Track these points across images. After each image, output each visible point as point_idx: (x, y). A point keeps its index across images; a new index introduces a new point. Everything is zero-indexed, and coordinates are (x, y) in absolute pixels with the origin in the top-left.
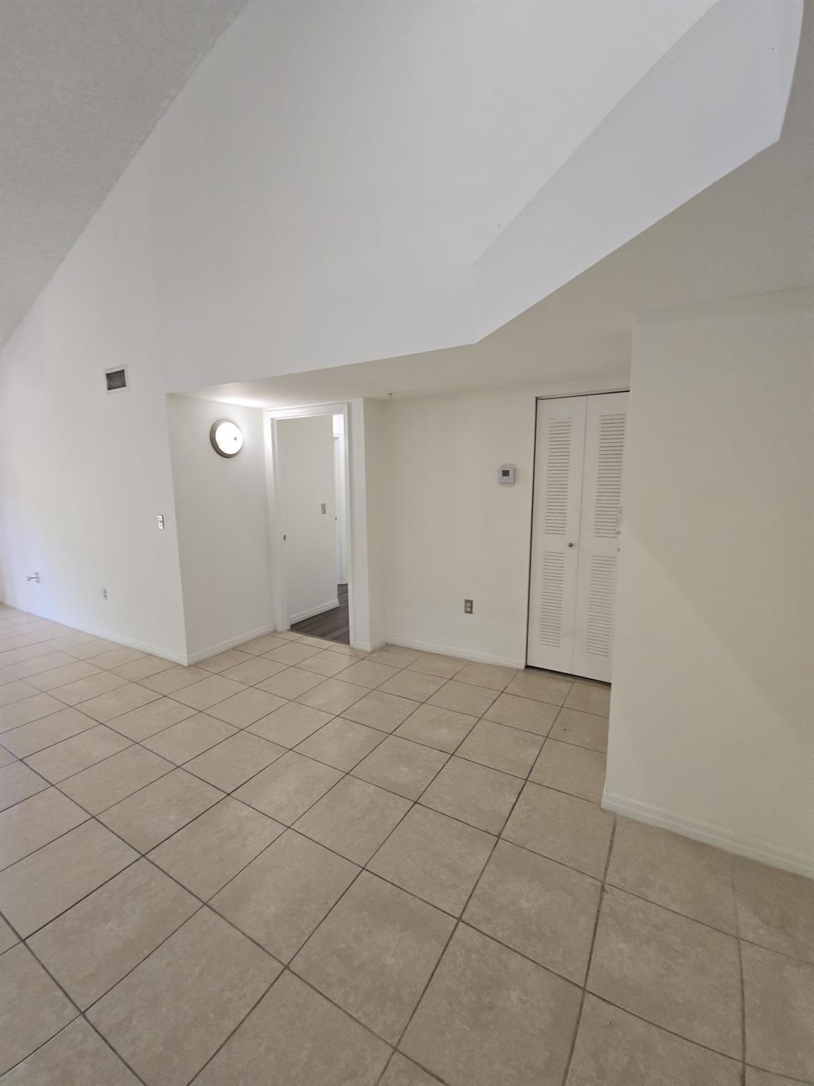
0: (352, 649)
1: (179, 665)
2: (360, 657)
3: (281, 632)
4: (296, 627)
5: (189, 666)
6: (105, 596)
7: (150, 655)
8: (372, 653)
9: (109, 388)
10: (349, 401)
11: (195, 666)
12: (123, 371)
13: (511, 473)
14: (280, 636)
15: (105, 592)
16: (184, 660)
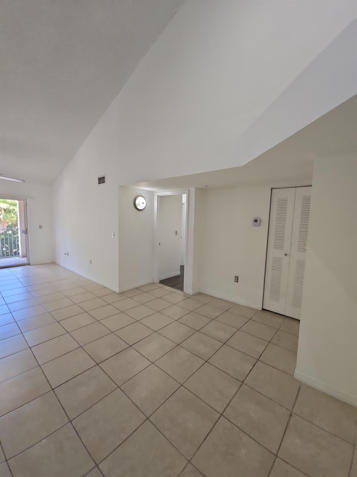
0: (184, 293)
1: (115, 292)
2: (188, 297)
3: (156, 283)
4: (162, 282)
5: (119, 293)
6: (91, 263)
7: (105, 287)
8: (193, 295)
9: (99, 183)
10: (189, 189)
11: (122, 293)
12: (104, 177)
13: (258, 221)
14: (155, 285)
15: (91, 261)
16: (117, 291)
